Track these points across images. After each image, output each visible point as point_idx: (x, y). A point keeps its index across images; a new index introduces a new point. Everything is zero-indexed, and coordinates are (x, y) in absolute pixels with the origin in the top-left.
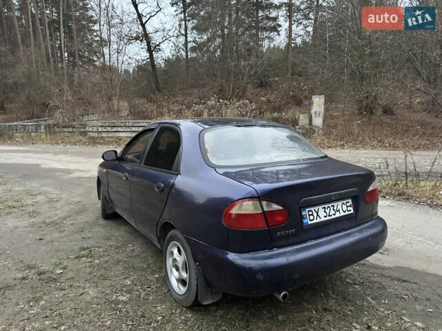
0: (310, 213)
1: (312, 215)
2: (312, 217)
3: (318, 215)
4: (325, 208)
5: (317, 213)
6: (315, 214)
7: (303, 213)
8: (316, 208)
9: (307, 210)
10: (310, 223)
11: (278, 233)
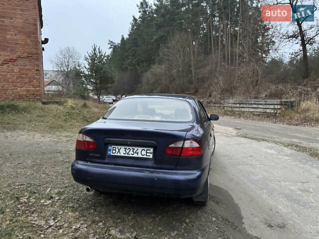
0: (114, 149)
1: (115, 150)
2: (114, 152)
3: (119, 151)
4: (126, 149)
5: (119, 150)
6: (117, 150)
7: (110, 148)
8: (119, 147)
9: (113, 146)
10: (112, 154)
11: (90, 154)
